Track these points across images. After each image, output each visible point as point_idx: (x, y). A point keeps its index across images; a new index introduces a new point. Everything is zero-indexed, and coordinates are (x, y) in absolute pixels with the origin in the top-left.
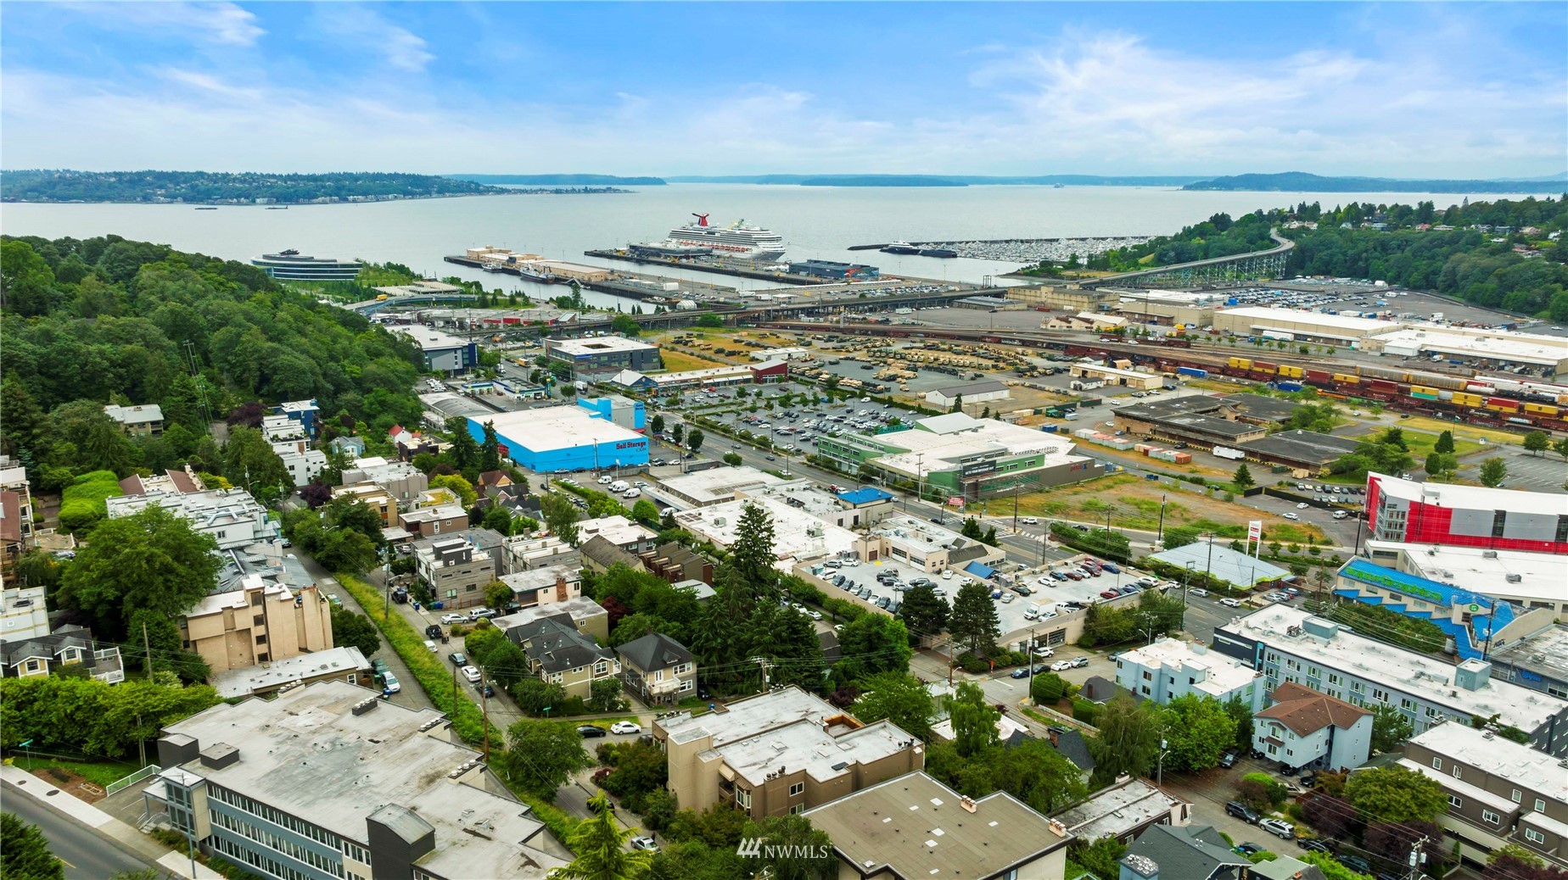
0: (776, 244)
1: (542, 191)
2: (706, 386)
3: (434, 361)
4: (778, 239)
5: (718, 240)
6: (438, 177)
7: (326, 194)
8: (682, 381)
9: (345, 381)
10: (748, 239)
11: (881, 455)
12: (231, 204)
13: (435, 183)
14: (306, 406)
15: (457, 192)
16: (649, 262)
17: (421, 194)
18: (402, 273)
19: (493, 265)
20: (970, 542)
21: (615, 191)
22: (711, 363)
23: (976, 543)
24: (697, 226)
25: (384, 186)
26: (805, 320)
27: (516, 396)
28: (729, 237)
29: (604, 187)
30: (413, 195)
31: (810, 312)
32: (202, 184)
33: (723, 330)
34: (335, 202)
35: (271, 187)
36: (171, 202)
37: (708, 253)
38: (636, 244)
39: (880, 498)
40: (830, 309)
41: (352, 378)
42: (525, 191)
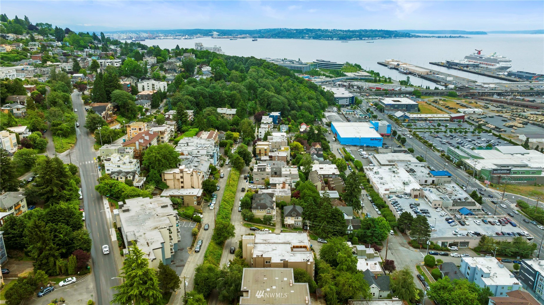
0: (508, 63)
1: (433, 37)
2: (429, 120)
3: (340, 101)
4: (510, 61)
5: (484, 60)
6: (396, 31)
7: (355, 37)
8: (420, 118)
9: (296, 107)
10: (496, 61)
11: (469, 158)
12: (326, 40)
13: (394, 33)
14: (277, 114)
15: (401, 37)
16: (452, 68)
17: (388, 37)
18: (358, 67)
19: (391, 66)
20: (471, 199)
21: (462, 37)
22: (440, 111)
23: (473, 201)
24: (476, 55)
25: (376, 34)
26: (496, 97)
27: (358, 116)
28: (488, 60)
29: (458, 35)
30: (385, 37)
31: (499, 94)
32: (319, 33)
33: (456, 98)
34: (358, 40)
35: (339, 34)
36: (309, 39)
37: (477, 66)
38: (450, 61)
39: (446, 175)
40: (510, 93)
41: (298, 106)
42: (427, 37)
